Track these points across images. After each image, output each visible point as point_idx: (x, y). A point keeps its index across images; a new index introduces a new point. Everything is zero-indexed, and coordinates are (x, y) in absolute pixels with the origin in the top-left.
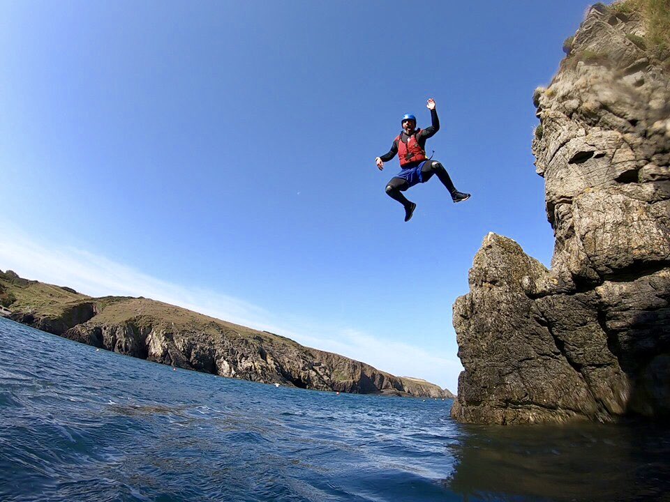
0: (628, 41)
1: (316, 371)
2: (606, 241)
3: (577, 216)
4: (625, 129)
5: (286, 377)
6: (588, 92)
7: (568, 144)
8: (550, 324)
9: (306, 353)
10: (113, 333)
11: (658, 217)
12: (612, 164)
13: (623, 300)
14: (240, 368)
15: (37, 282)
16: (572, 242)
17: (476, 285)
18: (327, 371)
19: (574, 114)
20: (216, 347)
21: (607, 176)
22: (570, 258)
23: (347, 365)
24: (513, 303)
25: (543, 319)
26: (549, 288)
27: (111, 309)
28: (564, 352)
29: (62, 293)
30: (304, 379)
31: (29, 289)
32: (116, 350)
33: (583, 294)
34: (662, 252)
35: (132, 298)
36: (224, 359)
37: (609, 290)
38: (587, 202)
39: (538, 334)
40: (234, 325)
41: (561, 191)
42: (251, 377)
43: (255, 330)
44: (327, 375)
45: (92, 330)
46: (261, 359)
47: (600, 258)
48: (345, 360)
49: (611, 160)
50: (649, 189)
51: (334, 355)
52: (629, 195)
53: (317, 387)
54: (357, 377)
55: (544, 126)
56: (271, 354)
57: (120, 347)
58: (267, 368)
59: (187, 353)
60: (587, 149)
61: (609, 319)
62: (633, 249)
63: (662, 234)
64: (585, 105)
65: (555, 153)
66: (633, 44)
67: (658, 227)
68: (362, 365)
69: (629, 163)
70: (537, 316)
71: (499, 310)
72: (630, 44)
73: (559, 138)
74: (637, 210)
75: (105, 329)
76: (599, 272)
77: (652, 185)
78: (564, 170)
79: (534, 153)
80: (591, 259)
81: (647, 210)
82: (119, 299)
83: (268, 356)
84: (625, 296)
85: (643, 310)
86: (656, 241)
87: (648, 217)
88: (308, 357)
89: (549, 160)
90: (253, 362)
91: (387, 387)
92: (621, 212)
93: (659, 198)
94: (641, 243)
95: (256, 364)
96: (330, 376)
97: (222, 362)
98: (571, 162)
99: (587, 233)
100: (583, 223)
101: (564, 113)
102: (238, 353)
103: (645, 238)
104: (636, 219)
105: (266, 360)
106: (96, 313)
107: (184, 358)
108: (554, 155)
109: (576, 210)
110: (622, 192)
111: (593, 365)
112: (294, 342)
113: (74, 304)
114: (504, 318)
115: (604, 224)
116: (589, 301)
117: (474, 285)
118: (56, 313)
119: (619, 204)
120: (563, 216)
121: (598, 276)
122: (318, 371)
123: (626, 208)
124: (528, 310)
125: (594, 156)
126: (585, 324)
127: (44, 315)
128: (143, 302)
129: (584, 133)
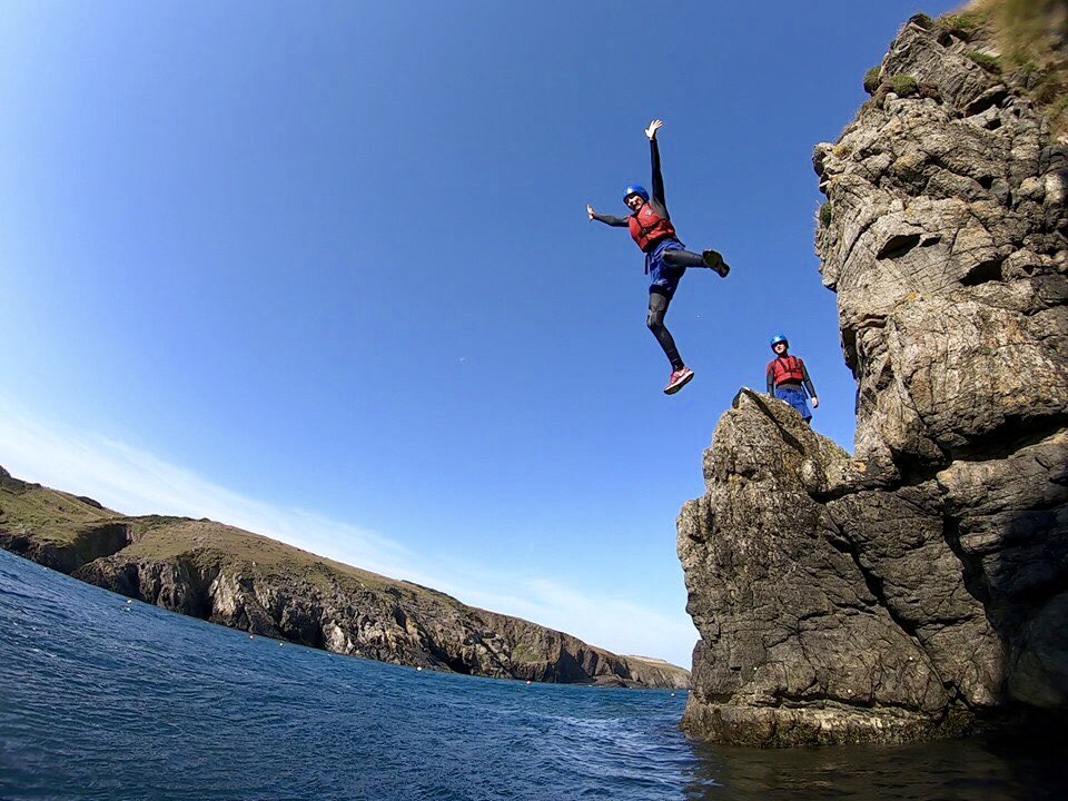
0: (970, 63)
1: (486, 646)
2: (951, 385)
3: (897, 344)
4: (972, 194)
5: (438, 654)
6: (905, 138)
7: (874, 227)
8: (854, 548)
9: (471, 617)
10: (156, 574)
11: (1044, 338)
12: (953, 255)
13: (990, 494)
14: (361, 639)
15: (38, 485)
16: (890, 395)
17: (717, 479)
18: (505, 646)
19: (884, 179)
20: (323, 604)
21: (946, 276)
22: (887, 422)
23: (538, 636)
24: (785, 509)
25: (842, 538)
26: (850, 479)
27: (155, 536)
28: (883, 601)
29: (78, 507)
30: (467, 659)
31: (25, 496)
32: (160, 603)
33: (915, 488)
34: (1056, 399)
35: (190, 519)
36: (336, 623)
37: (961, 477)
38: (913, 318)
39: (834, 568)
40: (355, 569)
41: (865, 308)
42: (378, 654)
43: (388, 579)
44: (504, 652)
45: (122, 568)
46: (396, 625)
47: (943, 417)
48: (535, 628)
49: (951, 247)
50: (1022, 289)
51: (517, 620)
52: (987, 301)
53: (488, 673)
54: (554, 657)
55: (832, 202)
56: (414, 617)
57: (166, 599)
58: (406, 641)
59: (276, 613)
60: (907, 231)
61: (966, 531)
62: (1002, 396)
63: (1053, 367)
64: (901, 160)
65: (853, 244)
66: (979, 68)
67: (1045, 355)
68: (562, 636)
69: (983, 251)
70: (830, 533)
71: (761, 525)
72: (974, 67)
73: (859, 218)
74: (1004, 327)
75: (143, 567)
76: (941, 445)
77: (1027, 283)
78: (869, 273)
79: (819, 252)
80: (926, 420)
81: (1022, 326)
82: (169, 520)
83: (408, 621)
84: (992, 485)
85: (1028, 509)
86: (1043, 380)
87: (1026, 338)
88: (474, 623)
89: (844, 258)
90: (384, 630)
91: (603, 672)
92: (976, 331)
93: (1042, 304)
94: (1017, 384)
95: (387, 633)
96: (509, 655)
97: (333, 628)
98: (881, 256)
99: (915, 371)
100: (907, 354)
101: (866, 178)
102: (359, 614)
103: (1023, 374)
104: (1003, 341)
105: (404, 626)
106: (130, 542)
107: (271, 620)
108: (851, 250)
109: (894, 334)
110: (975, 298)
111: (939, 621)
112: (452, 598)
113: (97, 525)
114: (769, 540)
115: (945, 354)
116: (926, 500)
117: (714, 479)
118: (64, 537)
119: (970, 318)
120: (871, 349)
121: (939, 453)
122: (490, 645)
123: (984, 323)
124: (814, 522)
125: (920, 244)
126: (921, 544)
127: (46, 540)
128: (207, 527)
129: (901, 207)
